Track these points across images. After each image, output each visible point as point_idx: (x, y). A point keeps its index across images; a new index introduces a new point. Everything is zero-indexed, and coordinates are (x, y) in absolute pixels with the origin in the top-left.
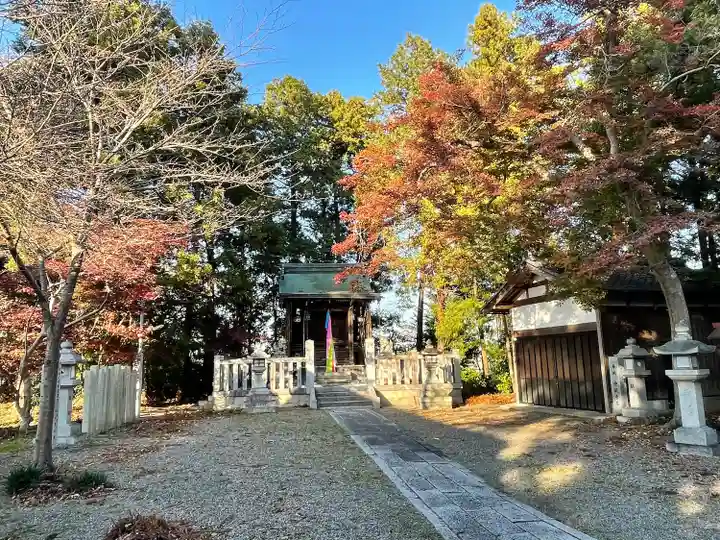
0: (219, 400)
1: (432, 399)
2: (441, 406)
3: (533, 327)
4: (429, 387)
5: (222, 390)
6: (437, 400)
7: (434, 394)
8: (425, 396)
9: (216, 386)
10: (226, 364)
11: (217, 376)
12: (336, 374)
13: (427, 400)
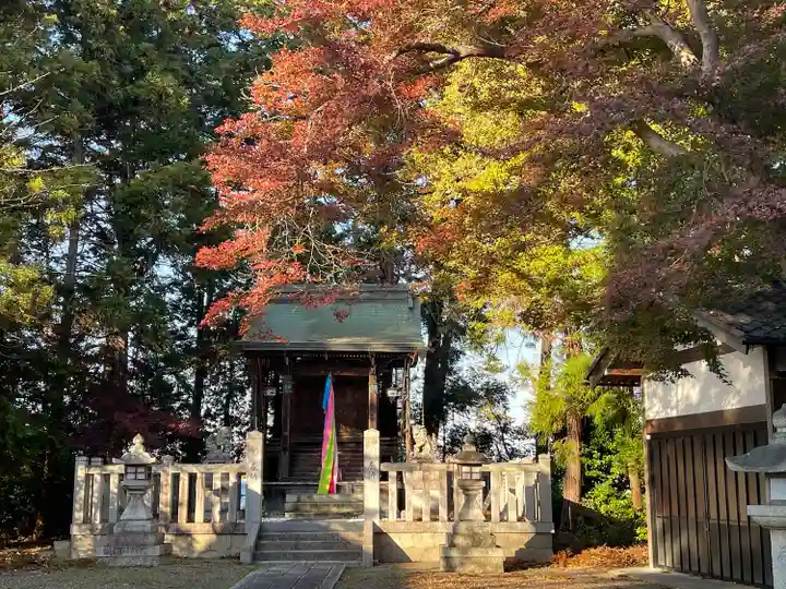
0: (83, 541)
1: (465, 550)
2: (482, 565)
3: (674, 414)
4: (463, 527)
5: (87, 520)
6: (476, 553)
7: (469, 542)
8: (452, 545)
9: (78, 515)
10: (96, 473)
11: (80, 494)
12: (336, 497)
13: (454, 553)
